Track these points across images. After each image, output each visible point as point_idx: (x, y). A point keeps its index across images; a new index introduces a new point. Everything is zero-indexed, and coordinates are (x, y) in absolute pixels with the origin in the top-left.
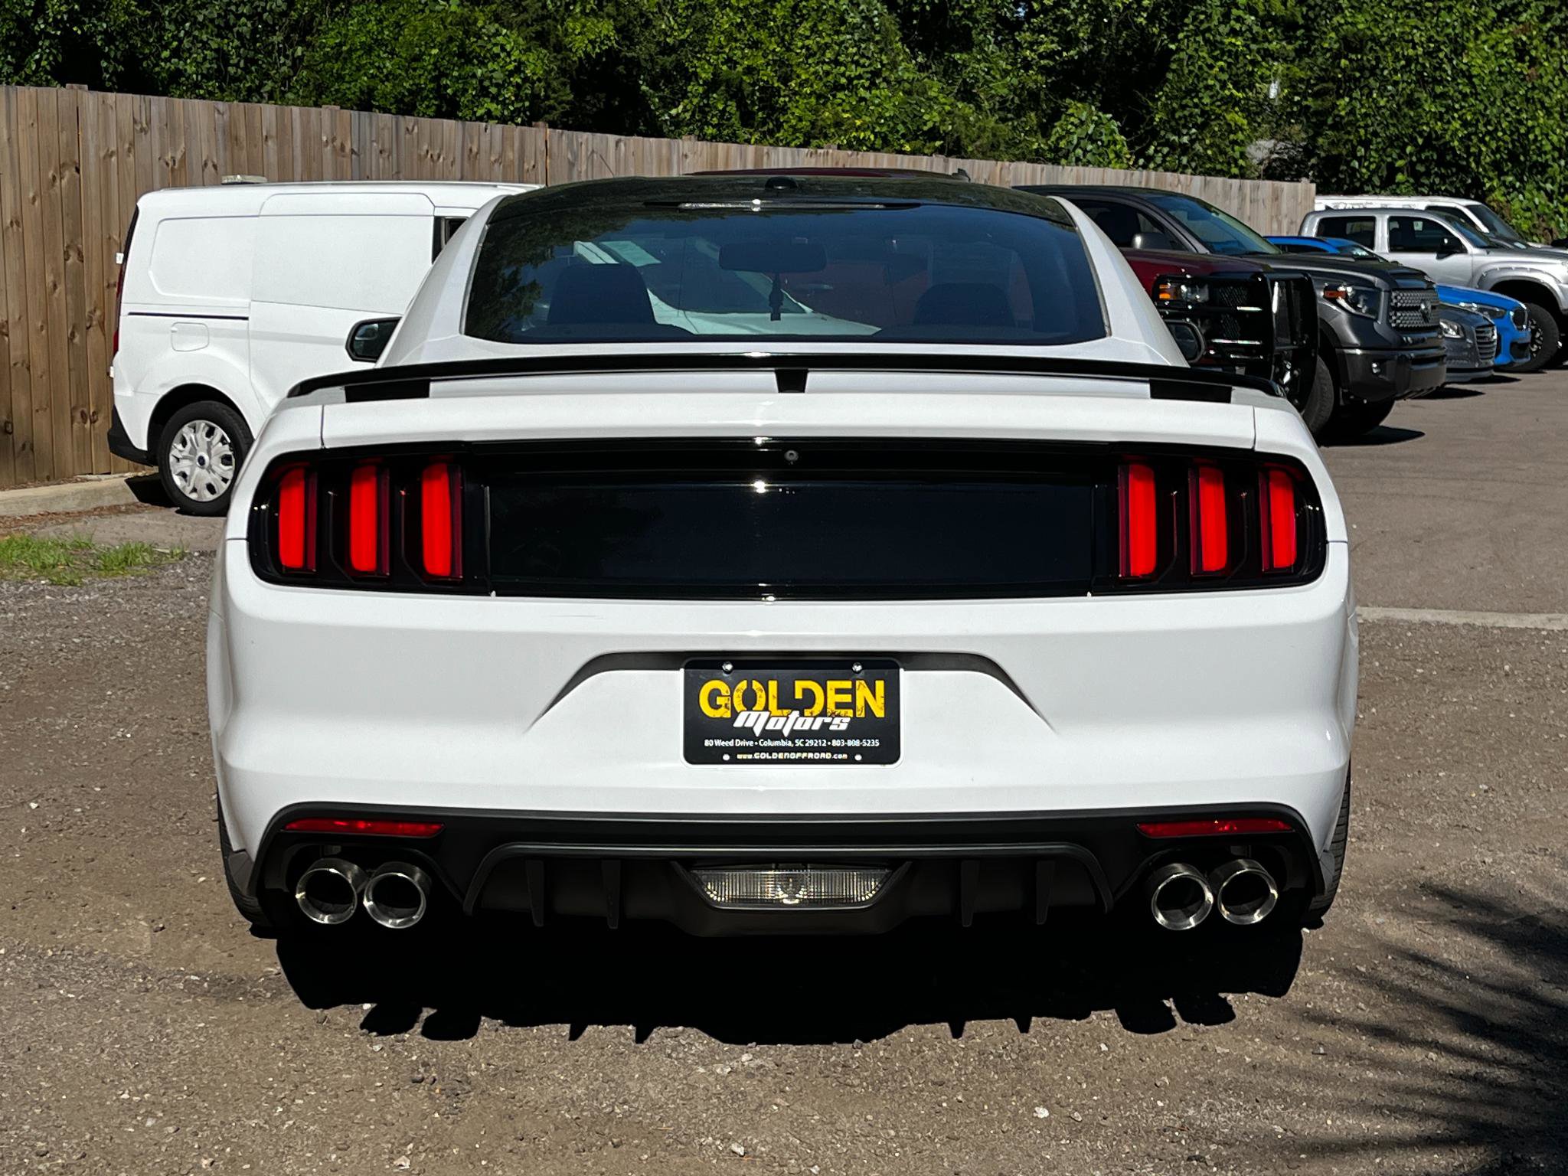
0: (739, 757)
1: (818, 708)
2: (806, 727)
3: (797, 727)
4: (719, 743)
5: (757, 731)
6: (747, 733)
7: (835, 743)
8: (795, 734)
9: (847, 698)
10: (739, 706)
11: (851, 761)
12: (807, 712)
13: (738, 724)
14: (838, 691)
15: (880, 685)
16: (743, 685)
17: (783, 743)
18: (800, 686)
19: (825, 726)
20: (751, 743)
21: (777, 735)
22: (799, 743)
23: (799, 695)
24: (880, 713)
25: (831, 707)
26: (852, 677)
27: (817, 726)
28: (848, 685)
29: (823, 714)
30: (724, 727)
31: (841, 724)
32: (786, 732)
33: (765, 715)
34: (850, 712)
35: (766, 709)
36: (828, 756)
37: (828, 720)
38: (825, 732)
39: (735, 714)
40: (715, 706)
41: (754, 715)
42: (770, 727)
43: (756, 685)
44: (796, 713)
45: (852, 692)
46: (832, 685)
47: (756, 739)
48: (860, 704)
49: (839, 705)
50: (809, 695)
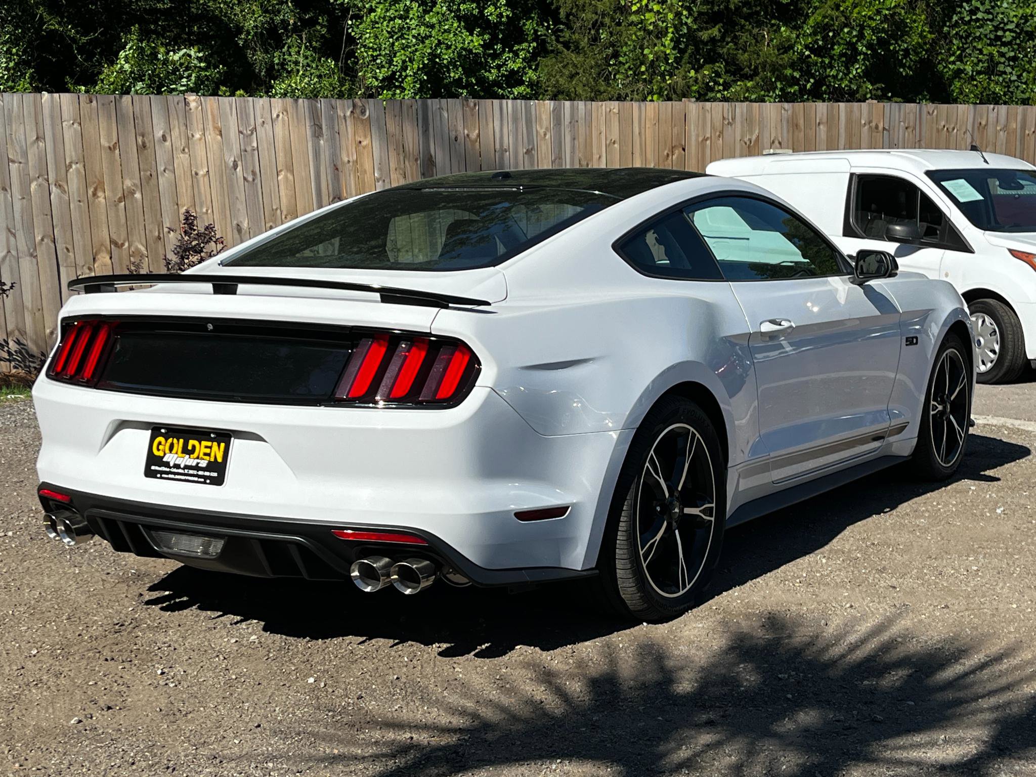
0: (163, 476)
1: (196, 455)
2: (190, 464)
3: (187, 464)
4: (157, 468)
5: (171, 465)
6: (167, 464)
7: (201, 473)
8: (186, 467)
9: (208, 451)
10: (167, 451)
11: (205, 483)
12: (192, 456)
13: (165, 460)
14: (206, 447)
15: (223, 445)
16: (170, 440)
17: (180, 471)
18: (191, 442)
19: (198, 463)
20: (168, 470)
21: (177, 466)
22: (186, 471)
23: (190, 448)
24: (220, 460)
25: (201, 455)
26: (212, 440)
27: (194, 464)
28: (209, 444)
29: (198, 458)
30: (159, 461)
31: (203, 464)
32: (182, 466)
33: (176, 456)
34: (207, 458)
35: (177, 453)
36: (196, 479)
37: (198, 461)
38: (197, 468)
39: (165, 454)
40: (158, 450)
41: (172, 455)
42: (176, 463)
43: (175, 441)
44: (188, 456)
45: (210, 447)
46: (204, 443)
47: (170, 468)
48: (213, 455)
49: (205, 454)
50: (194, 447)
